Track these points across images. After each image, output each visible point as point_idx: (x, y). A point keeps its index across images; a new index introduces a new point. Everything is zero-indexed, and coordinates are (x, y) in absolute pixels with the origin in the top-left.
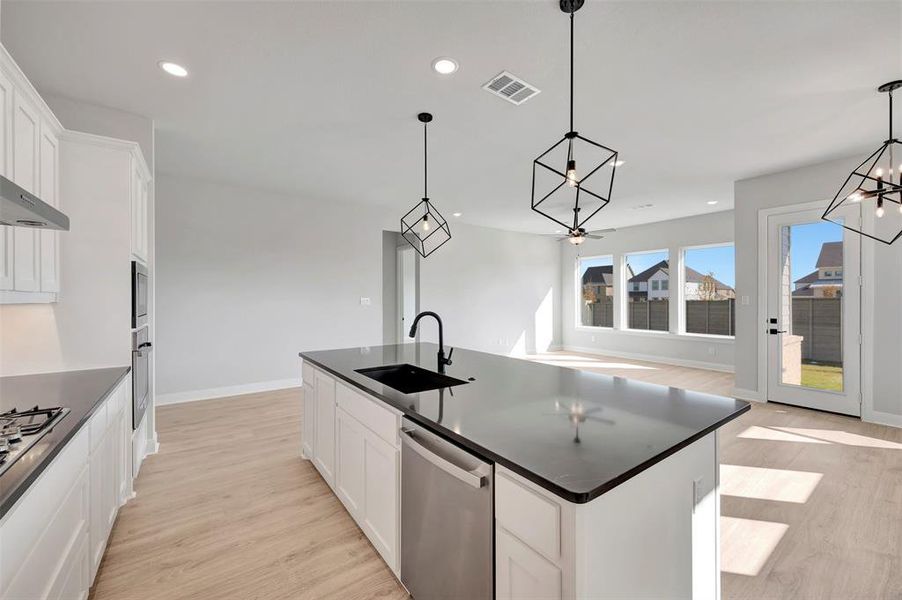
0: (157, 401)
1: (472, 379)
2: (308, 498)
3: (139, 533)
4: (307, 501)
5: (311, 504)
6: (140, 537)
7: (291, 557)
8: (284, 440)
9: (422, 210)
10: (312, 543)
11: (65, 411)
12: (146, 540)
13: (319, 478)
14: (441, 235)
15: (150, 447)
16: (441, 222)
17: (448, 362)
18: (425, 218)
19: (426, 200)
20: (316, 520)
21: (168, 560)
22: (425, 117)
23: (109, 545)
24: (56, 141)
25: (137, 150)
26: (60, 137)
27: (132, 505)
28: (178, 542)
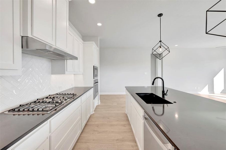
0: (100, 93)
1: (175, 102)
2: (125, 125)
3: (92, 121)
4: (124, 125)
5: (125, 127)
6: (93, 122)
7: (117, 140)
8: (122, 107)
9: (159, 45)
10: (123, 138)
11: (77, 95)
12: (93, 123)
13: (128, 120)
14: (167, 52)
15: (98, 103)
16: (166, 48)
17: (165, 94)
18: (160, 47)
19: (160, 41)
20: (125, 132)
21: (95, 129)
22: (160, 15)
23: (87, 122)
24: (82, 44)
25: (94, 43)
26: (83, 43)
27: (93, 114)
28: (97, 126)
